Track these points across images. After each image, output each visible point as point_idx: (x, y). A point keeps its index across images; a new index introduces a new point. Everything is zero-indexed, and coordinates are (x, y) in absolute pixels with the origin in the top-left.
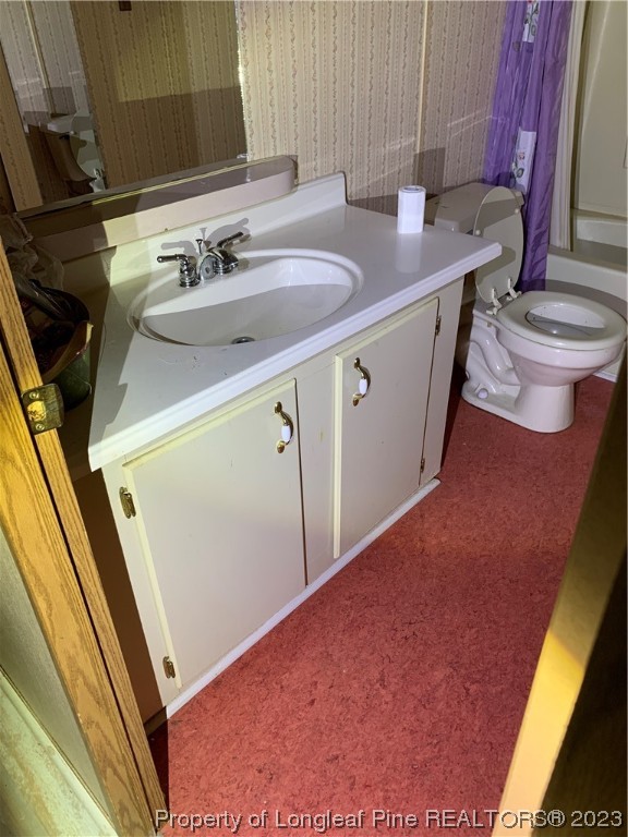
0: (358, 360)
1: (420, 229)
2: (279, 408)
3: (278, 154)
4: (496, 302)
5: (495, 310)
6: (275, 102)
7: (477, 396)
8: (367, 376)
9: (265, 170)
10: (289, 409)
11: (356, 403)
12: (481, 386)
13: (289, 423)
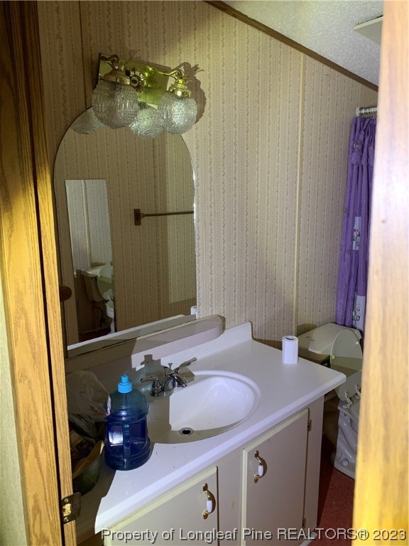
0: (258, 452)
1: (296, 362)
2: (205, 488)
3: (214, 314)
4: (348, 400)
5: (348, 405)
6: (213, 289)
7: (341, 464)
8: (263, 463)
9: (205, 325)
10: (212, 489)
11: (256, 481)
12: (343, 457)
13: (212, 498)
